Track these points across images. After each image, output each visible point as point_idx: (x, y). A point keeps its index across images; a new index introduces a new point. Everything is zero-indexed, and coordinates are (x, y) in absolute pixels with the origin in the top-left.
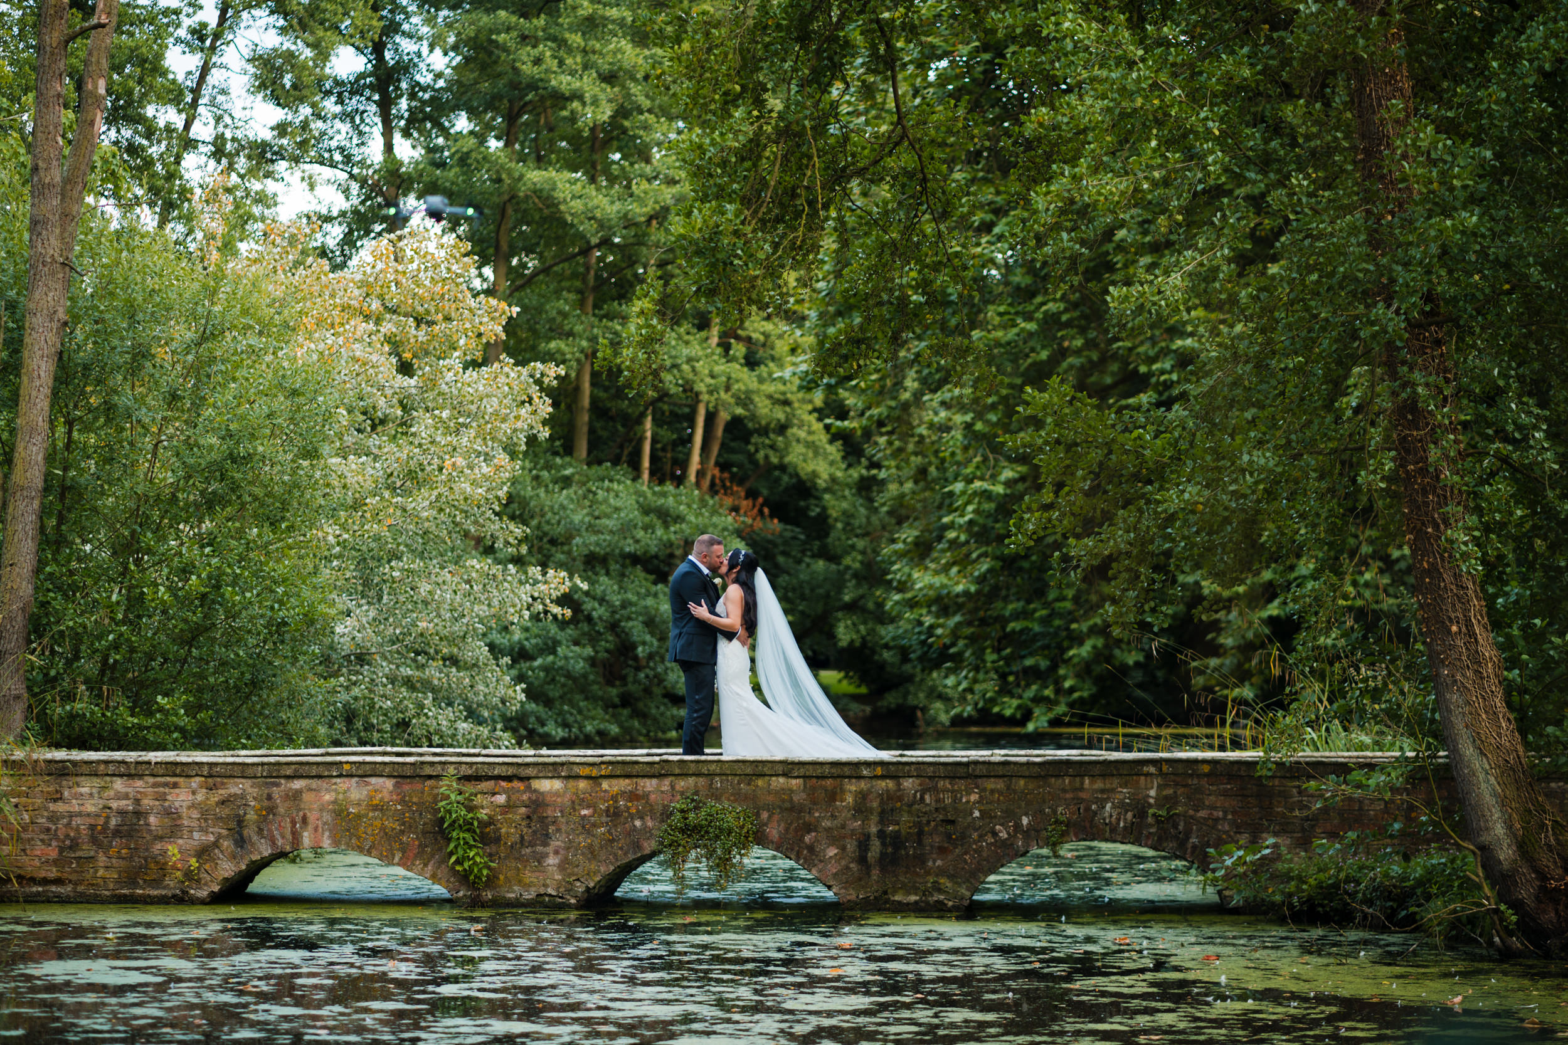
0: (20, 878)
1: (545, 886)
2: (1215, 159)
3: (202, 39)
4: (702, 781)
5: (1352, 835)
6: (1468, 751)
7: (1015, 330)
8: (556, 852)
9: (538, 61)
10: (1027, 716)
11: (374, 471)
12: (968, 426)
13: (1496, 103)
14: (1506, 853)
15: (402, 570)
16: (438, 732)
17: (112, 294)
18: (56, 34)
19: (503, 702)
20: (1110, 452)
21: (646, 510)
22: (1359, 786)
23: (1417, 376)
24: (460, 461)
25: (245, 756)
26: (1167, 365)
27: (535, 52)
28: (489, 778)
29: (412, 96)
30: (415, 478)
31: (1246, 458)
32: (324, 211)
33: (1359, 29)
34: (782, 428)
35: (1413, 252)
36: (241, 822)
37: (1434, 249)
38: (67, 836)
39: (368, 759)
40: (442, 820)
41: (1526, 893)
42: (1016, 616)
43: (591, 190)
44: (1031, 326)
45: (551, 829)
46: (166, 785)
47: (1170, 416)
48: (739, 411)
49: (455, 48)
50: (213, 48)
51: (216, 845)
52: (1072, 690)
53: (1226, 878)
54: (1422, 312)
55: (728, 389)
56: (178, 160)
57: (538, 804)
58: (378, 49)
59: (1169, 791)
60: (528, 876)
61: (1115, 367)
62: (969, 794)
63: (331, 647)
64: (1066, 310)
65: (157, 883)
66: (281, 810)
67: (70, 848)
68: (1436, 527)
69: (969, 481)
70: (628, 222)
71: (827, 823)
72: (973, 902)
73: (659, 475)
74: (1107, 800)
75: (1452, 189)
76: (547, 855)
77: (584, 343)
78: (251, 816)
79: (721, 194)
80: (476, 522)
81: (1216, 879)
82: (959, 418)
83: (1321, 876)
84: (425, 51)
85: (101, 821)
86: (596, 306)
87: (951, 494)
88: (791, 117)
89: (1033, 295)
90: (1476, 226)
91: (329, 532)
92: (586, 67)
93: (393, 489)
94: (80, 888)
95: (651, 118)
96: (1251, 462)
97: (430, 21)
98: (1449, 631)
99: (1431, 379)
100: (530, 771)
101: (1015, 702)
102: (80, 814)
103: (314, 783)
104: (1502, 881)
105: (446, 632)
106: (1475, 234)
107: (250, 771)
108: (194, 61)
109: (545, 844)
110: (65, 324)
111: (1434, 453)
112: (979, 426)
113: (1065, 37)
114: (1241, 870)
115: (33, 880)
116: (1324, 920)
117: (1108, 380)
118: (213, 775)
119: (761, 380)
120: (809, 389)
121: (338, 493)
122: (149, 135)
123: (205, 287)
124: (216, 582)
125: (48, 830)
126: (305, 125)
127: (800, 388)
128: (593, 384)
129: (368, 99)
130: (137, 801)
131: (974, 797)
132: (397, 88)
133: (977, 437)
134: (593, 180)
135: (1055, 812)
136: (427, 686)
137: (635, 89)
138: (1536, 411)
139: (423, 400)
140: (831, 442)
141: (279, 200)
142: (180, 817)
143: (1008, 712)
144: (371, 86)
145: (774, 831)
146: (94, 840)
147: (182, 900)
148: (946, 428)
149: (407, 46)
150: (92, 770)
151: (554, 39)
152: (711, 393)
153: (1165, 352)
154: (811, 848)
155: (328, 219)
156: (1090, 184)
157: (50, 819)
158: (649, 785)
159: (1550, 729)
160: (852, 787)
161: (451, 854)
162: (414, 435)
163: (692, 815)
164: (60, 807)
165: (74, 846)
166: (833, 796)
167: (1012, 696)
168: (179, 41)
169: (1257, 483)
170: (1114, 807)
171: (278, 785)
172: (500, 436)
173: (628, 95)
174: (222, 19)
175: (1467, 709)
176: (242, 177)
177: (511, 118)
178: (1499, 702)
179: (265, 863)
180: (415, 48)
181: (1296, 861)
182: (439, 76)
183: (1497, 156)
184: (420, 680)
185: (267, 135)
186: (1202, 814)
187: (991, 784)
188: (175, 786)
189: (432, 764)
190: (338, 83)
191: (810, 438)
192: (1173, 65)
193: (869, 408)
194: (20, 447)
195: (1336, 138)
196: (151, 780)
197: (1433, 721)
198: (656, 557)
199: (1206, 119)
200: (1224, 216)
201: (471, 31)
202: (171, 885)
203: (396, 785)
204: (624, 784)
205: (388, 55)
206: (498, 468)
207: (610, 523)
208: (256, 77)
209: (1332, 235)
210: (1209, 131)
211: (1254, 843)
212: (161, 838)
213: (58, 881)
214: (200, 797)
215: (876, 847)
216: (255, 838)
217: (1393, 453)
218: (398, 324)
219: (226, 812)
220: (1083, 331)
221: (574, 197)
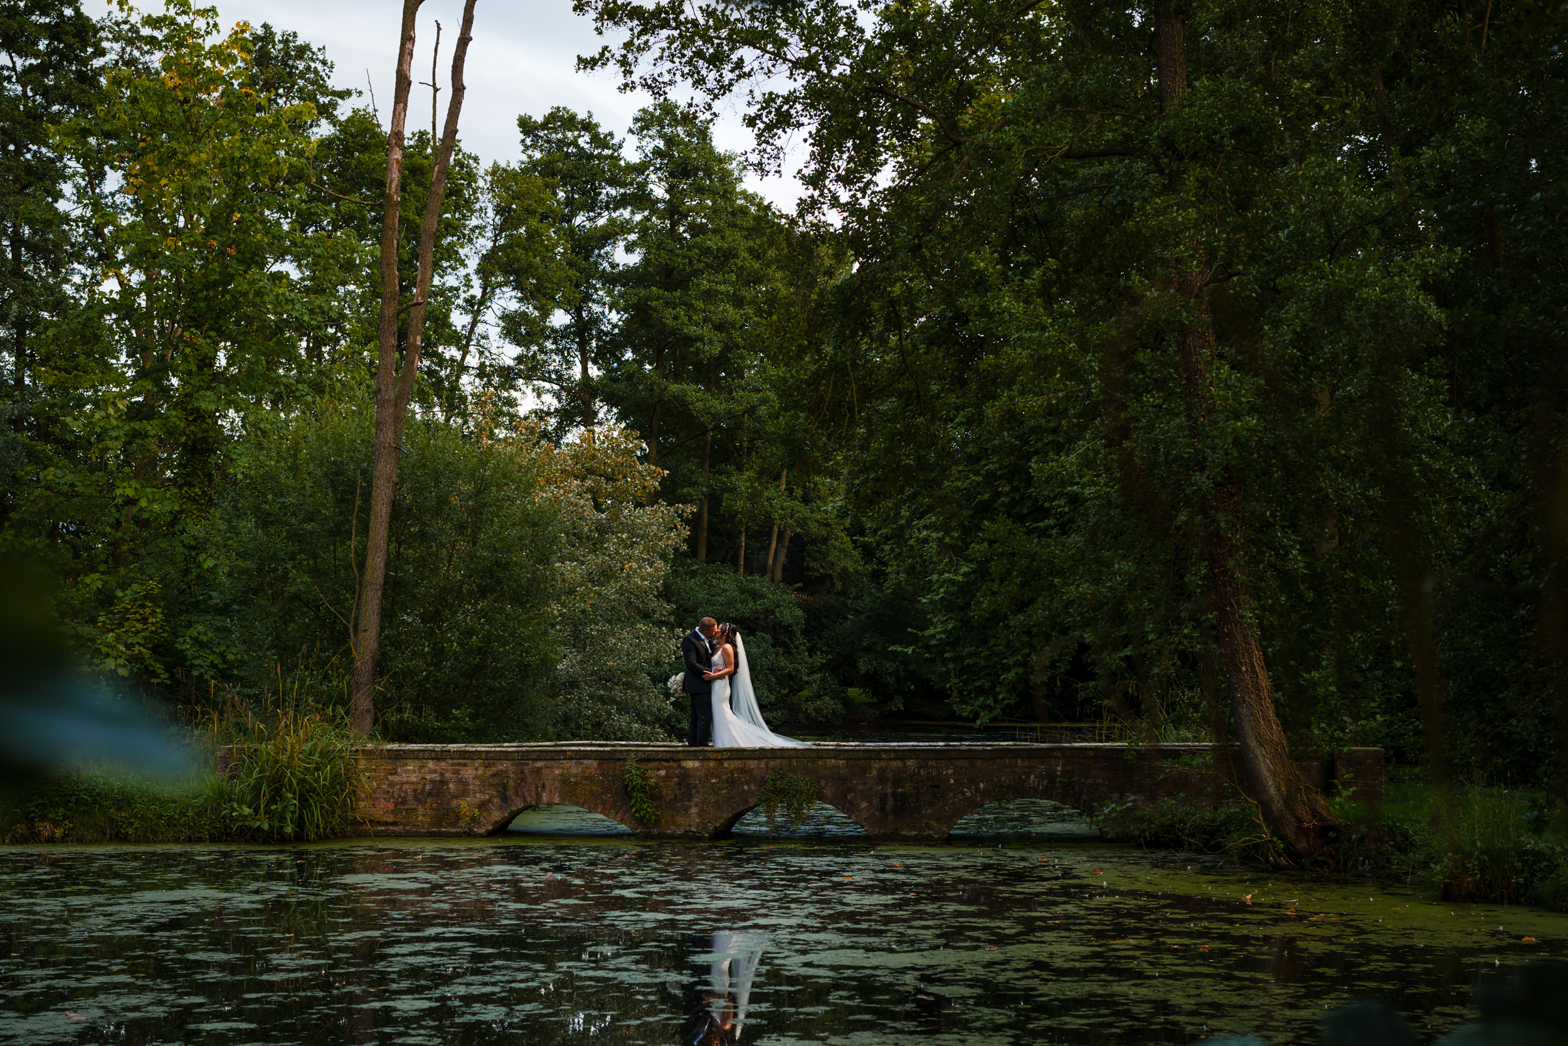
0: (371, 821)
1: (690, 826)
2: (1095, 386)
3: (472, 306)
4: (784, 762)
5: (1182, 795)
6: (1253, 743)
7: (968, 481)
8: (696, 805)
9: (676, 318)
10: (977, 716)
11: (581, 570)
12: (940, 540)
13: (1268, 351)
14: (1278, 805)
15: (598, 631)
16: (620, 729)
17: (424, 465)
18: (391, 309)
19: (659, 710)
20: (1034, 560)
21: (742, 591)
22: (1186, 764)
23: (1221, 516)
24: (635, 565)
25: (509, 747)
26: (1062, 502)
27: (674, 312)
28: (655, 760)
29: (599, 339)
30: (606, 575)
31: (1117, 566)
32: (546, 409)
33: (1183, 306)
34: (825, 540)
35: (1217, 441)
36: (504, 786)
37: (1230, 440)
38: (400, 796)
39: (582, 748)
40: (627, 786)
41: (1289, 831)
42: (970, 655)
43: (708, 396)
44: (979, 479)
45: (693, 791)
46: (460, 764)
47: (1070, 540)
48: (799, 530)
49: (625, 310)
50: (479, 311)
51: (490, 801)
52: (1003, 699)
53: (1104, 821)
54: (1223, 477)
55: (792, 517)
56: (458, 377)
57: (685, 775)
58: (579, 311)
59: (1069, 767)
60: (679, 820)
61: (1029, 503)
62: (947, 769)
63: (556, 678)
64: (1000, 469)
65: (454, 824)
66: (529, 780)
67: (402, 803)
68: (1232, 606)
69: (941, 573)
70: (730, 415)
71: (861, 787)
72: (950, 835)
73: (749, 570)
74: (1031, 773)
75: (1240, 403)
76: (691, 807)
77: (704, 489)
78: (511, 783)
79: (797, 406)
80: (643, 602)
81: (1098, 821)
82: (934, 535)
83: (1163, 819)
84: (607, 311)
85: (420, 787)
86: (711, 466)
87: (930, 581)
88: (839, 359)
89: (980, 460)
90: (1256, 425)
91: (555, 608)
92: (705, 320)
93: (592, 581)
94: (408, 828)
95: (745, 352)
96: (1120, 569)
97: (610, 293)
98: (1240, 669)
99: (1229, 518)
100: (680, 756)
101: (969, 708)
102: (407, 783)
103: (550, 763)
104: (1274, 822)
105: (624, 668)
106: (1255, 431)
107: (510, 756)
108: (467, 319)
109: (690, 800)
110: (397, 484)
111: (1231, 563)
112: (947, 540)
113: (1003, 312)
114: (1114, 815)
115: (379, 823)
116: (1166, 846)
117: (1025, 511)
118: (488, 759)
119: (812, 511)
120: (842, 518)
121: (559, 585)
122: (440, 364)
123: (480, 460)
124: (488, 639)
125: (388, 792)
126: (534, 356)
127: (837, 516)
128: (709, 514)
129: (572, 341)
130: (442, 775)
131: (950, 771)
132: (590, 334)
133: (947, 546)
134: (708, 389)
135: (1000, 780)
136: (613, 701)
137: (735, 334)
138: (1293, 537)
139: (610, 527)
140: (854, 549)
141: (519, 402)
142: (468, 784)
143: (965, 714)
144: (574, 333)
145: (828, 792)
146: (416, 798)
147: (469, 835)
148: (926, 541)
149: (596, 308)
150: (415, 755)
151: (686, 304)
152: (781, 519)
153: (1060, 495)
154: (851, 803)
155: (548, 414)
156: (1020, 401)
157: (389, 785)
158: (753, 764)
159: (1303, 731)
160: (876, 765)
161: (633, 806)
162: (606, 548)
163: (779, 783)
164: (396, 778)
165: (404, 802)
166: (865, 770)
167: (968, 705)
168: (458, 306)
169: (1123, 581)
170: (1036, 777)
171: (527, 764)
172: (658, 549)
173: (731, 338)
174: (484, 293)
175: (1252, 718)
176: (496, 389)
177: (659, 352)
178: (1271, 713)
179: (519, 812)
180: (601, 310)
181: (1148, 810)
182: (615, 326)
183: (1268, 382)
184: (609, 697)
185: (511, 363)
186: (1090, 781)
187: (960, 763)
188: (465, 765)
189: (621, 751)
190: (554, 330)
191: (842, 546)
192: (1070, 328)
193: (880, 529)
194: (370, 558)
195: (1170, 373)
196: (451, 762)
197: (1230, 724)
198: (748, 619)
199: (1090, 361)
200: (1102, 420)
201: (635, 300)
202: (463, 825)
203: (599, 765)
204: (737, 763)
205: (584, 314)
206: (656, 569)
207: (721, 599)
208: (504, 327)
209: (1168, 431)
210: (1092, 367)
211: (1121, 800)
212: (456, 797)
213: (394, 823)
214: (480, 772)
215: (891, 801)
216: (514, 797)
217: (1206, 563)
218: (594, 481)
219: (495, 781)
220: (1010, 481)
221: (698, 400)
